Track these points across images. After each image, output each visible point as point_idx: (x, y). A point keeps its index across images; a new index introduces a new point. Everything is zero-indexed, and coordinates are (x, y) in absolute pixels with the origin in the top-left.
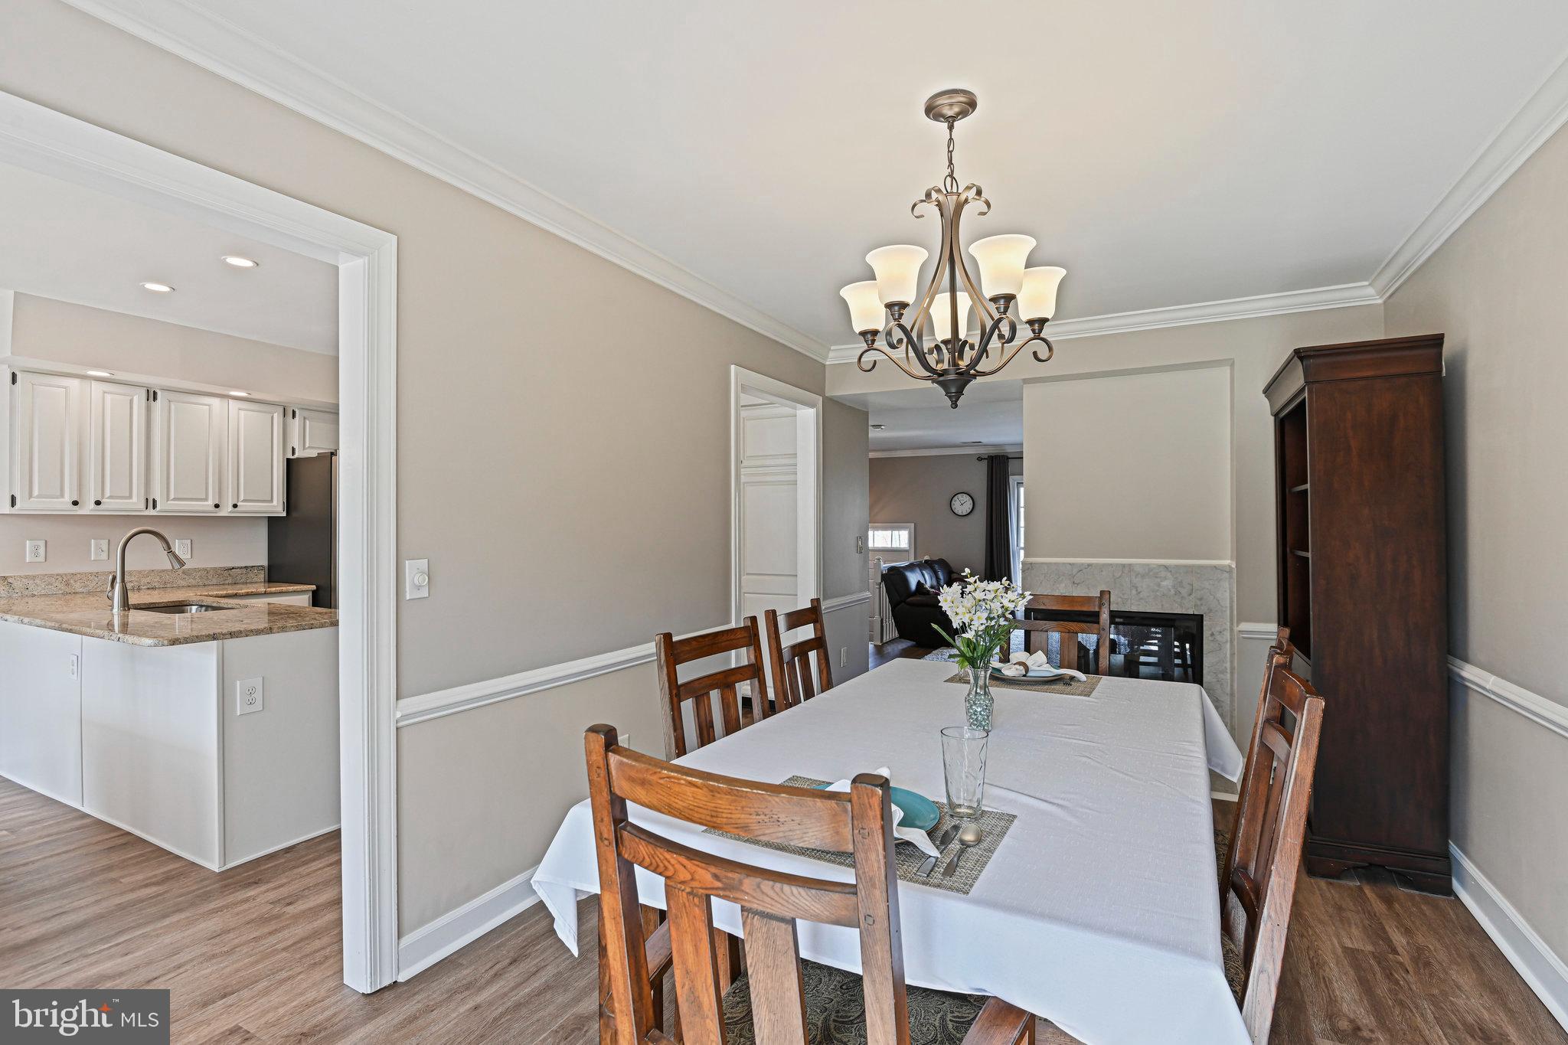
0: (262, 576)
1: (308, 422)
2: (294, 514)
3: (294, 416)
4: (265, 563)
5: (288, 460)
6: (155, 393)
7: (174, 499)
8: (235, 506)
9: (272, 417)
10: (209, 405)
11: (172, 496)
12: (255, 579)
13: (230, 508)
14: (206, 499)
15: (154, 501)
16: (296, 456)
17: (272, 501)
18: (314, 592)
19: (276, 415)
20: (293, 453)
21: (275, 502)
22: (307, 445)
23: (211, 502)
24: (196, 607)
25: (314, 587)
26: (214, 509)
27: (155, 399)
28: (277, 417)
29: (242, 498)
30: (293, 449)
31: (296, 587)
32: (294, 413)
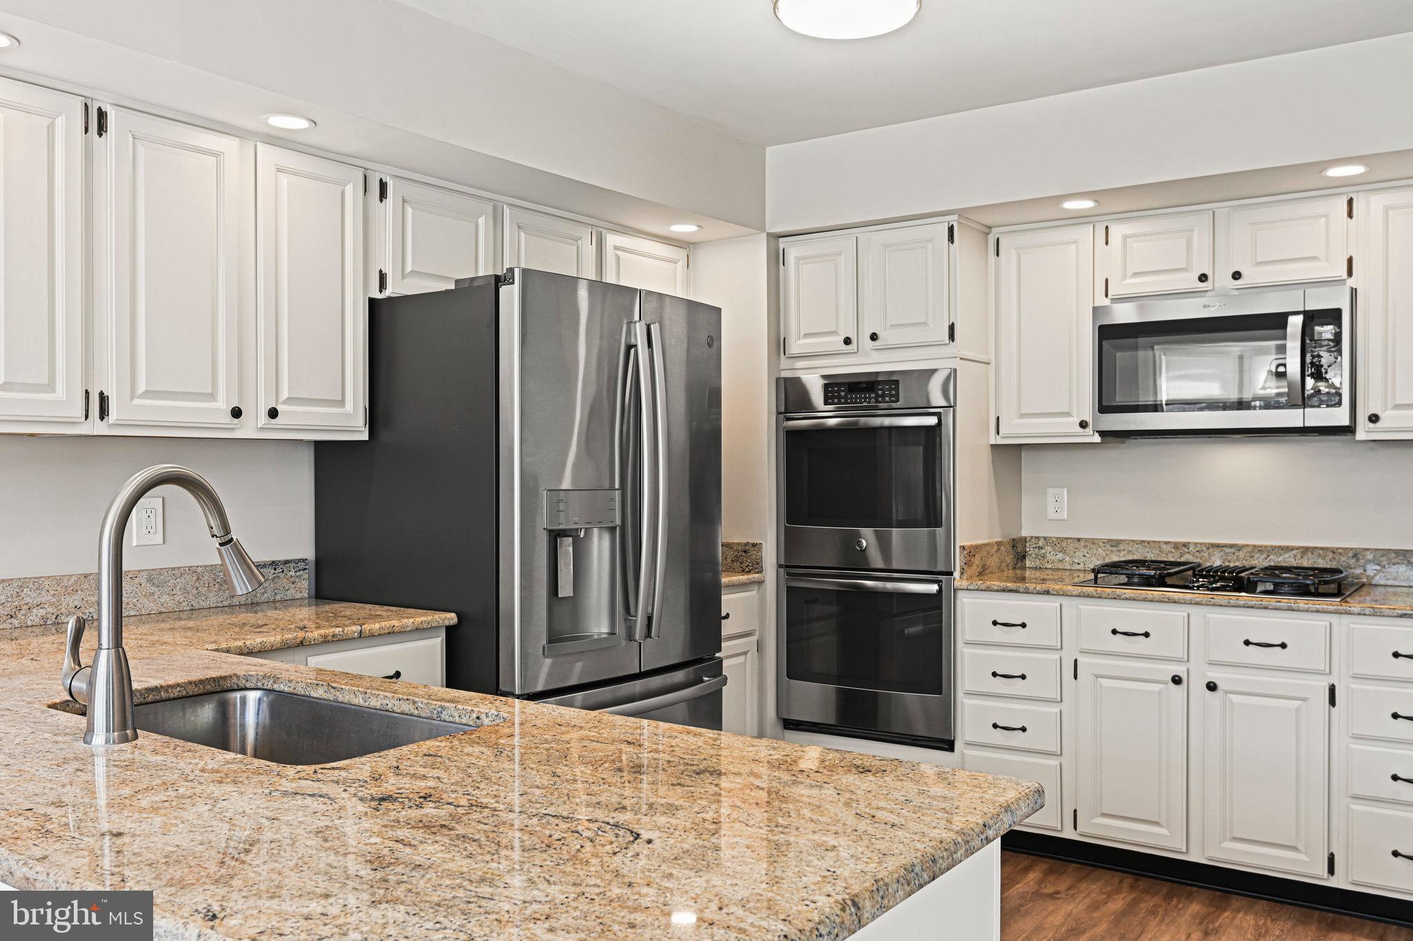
0: (304, 585)
1: (409, 211)
2: (384, 436)
3: (383, 194)
4: (309, 553)
5: (372, 301)
6: (102, 115)
7: (148, 394)
8: (273, 413)
9: (343, 194)
10: (216, 154)
11: (142, 388)
12: (292, 593)
13: (263, 419)
14: (212, 396)
15: (103, 399)
16: (388, 293)
17: (342, 402)
18: (450, 631)
19: (349, 189)
20: (382, 286)
21: (349, 406)
22: (409, 268)
23: (223, 405)
24: (258, 694)
25: (451, 618)
26: (228, 419)
27: (102, 129)
28: (352, 191)
29: (285, 394)
30: (382, 277)
31: (419, 620)
32: (383, 186)
